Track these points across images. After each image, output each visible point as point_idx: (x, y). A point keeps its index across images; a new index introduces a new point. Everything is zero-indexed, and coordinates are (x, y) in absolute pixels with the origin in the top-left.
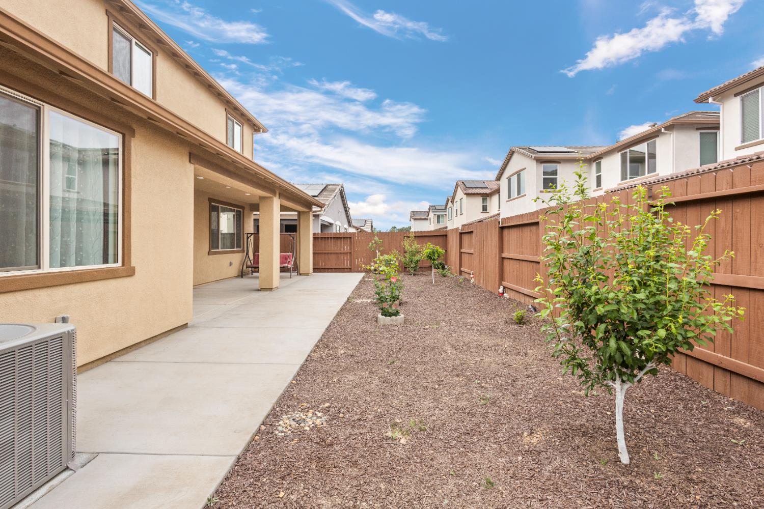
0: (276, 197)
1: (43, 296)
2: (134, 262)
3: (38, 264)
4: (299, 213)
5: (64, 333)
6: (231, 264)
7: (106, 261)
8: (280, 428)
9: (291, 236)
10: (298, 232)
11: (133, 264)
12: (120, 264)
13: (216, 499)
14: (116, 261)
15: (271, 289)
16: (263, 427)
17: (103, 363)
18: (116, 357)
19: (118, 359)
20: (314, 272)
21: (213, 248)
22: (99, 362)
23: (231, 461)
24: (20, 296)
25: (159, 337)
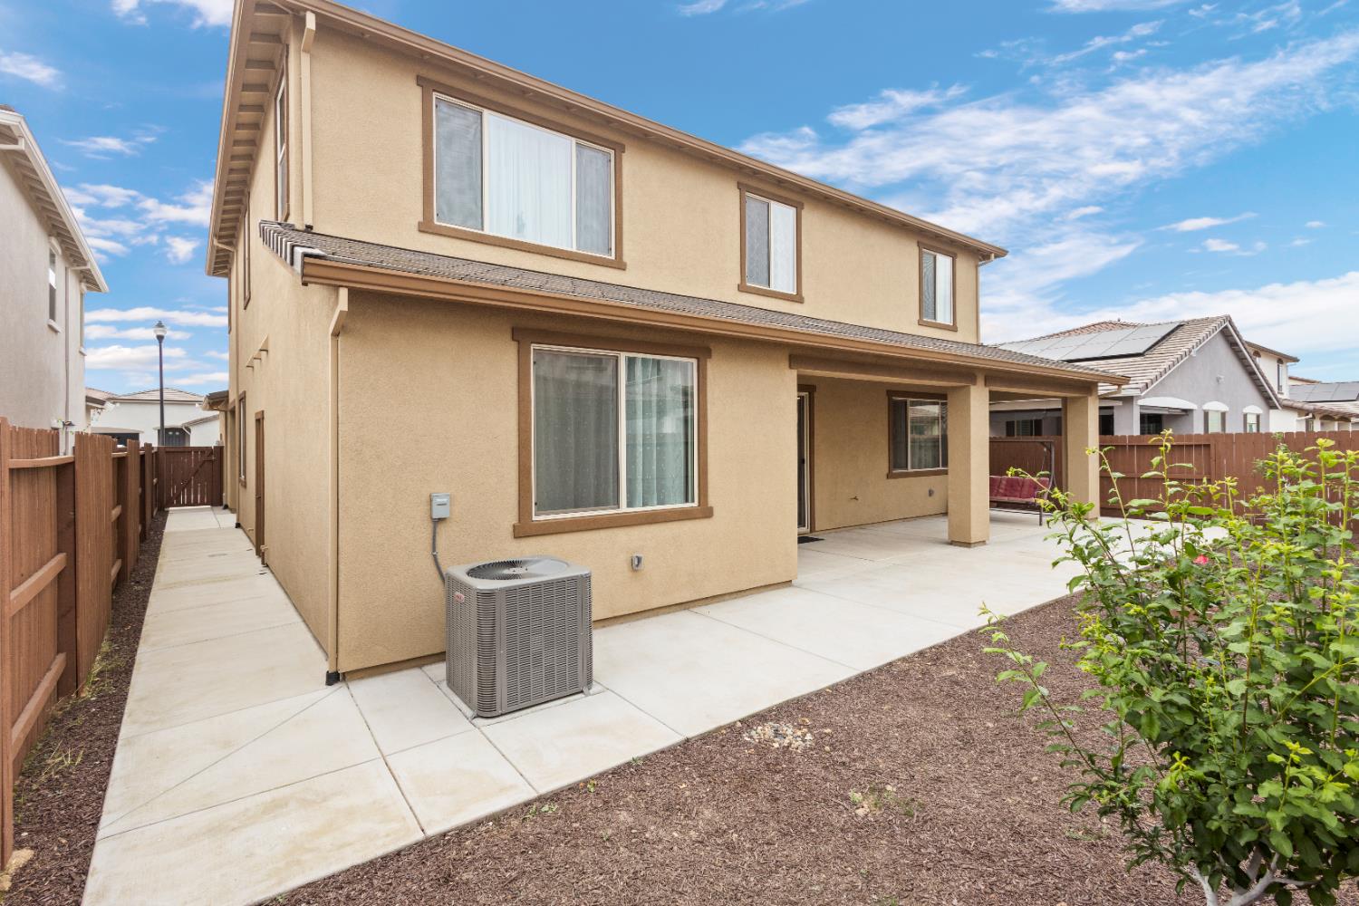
0: (975, 384)
1: (622, 535)
2: (712, 501)
3: (617, 504)
4: (1065, 400)
5: (577, 576)
6: (931, 493)
7: (687, 501)
8: (753, 733)
9: (1045, 446)
10: (1063, 436)
11: (710, 504)
12: (695, 504)
13: (640, 763)
14: (693, 501)
15: (968, 545)
16: (739, 724)
17: (681, 610)
18: (695, 606)
19: (696, 610)
20: (1102, 515)
21: (896, 467)
22: (677, 607)
23: (678, 739)
24: (603, 534)
25: (747, 592)
